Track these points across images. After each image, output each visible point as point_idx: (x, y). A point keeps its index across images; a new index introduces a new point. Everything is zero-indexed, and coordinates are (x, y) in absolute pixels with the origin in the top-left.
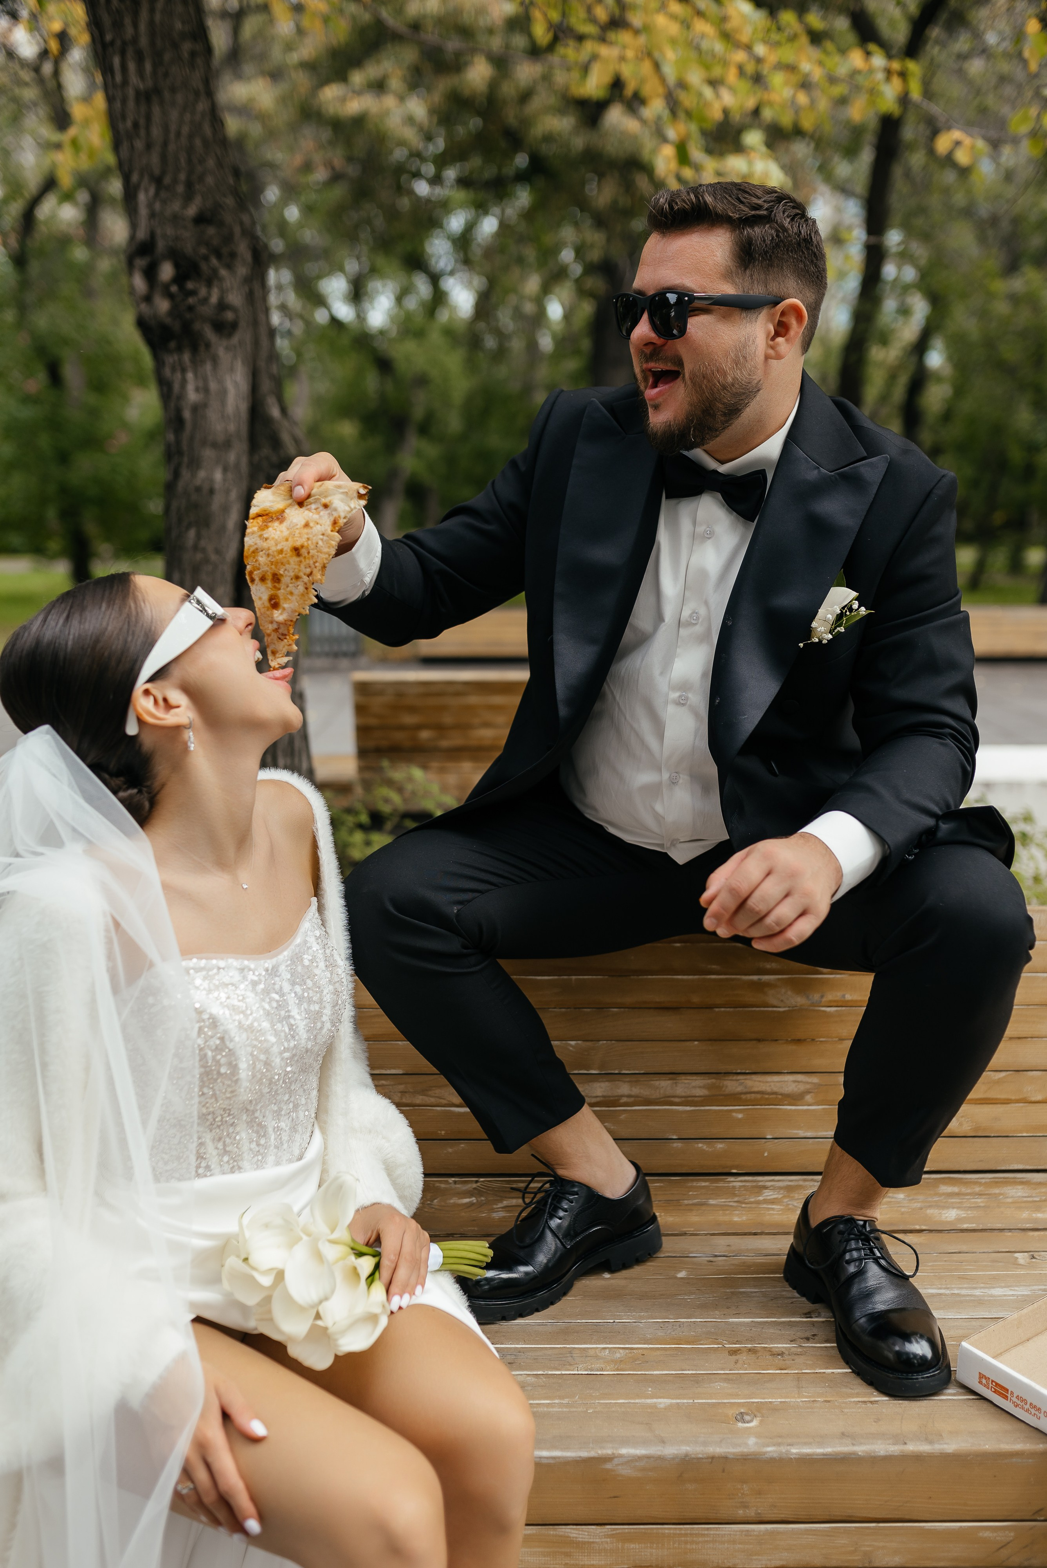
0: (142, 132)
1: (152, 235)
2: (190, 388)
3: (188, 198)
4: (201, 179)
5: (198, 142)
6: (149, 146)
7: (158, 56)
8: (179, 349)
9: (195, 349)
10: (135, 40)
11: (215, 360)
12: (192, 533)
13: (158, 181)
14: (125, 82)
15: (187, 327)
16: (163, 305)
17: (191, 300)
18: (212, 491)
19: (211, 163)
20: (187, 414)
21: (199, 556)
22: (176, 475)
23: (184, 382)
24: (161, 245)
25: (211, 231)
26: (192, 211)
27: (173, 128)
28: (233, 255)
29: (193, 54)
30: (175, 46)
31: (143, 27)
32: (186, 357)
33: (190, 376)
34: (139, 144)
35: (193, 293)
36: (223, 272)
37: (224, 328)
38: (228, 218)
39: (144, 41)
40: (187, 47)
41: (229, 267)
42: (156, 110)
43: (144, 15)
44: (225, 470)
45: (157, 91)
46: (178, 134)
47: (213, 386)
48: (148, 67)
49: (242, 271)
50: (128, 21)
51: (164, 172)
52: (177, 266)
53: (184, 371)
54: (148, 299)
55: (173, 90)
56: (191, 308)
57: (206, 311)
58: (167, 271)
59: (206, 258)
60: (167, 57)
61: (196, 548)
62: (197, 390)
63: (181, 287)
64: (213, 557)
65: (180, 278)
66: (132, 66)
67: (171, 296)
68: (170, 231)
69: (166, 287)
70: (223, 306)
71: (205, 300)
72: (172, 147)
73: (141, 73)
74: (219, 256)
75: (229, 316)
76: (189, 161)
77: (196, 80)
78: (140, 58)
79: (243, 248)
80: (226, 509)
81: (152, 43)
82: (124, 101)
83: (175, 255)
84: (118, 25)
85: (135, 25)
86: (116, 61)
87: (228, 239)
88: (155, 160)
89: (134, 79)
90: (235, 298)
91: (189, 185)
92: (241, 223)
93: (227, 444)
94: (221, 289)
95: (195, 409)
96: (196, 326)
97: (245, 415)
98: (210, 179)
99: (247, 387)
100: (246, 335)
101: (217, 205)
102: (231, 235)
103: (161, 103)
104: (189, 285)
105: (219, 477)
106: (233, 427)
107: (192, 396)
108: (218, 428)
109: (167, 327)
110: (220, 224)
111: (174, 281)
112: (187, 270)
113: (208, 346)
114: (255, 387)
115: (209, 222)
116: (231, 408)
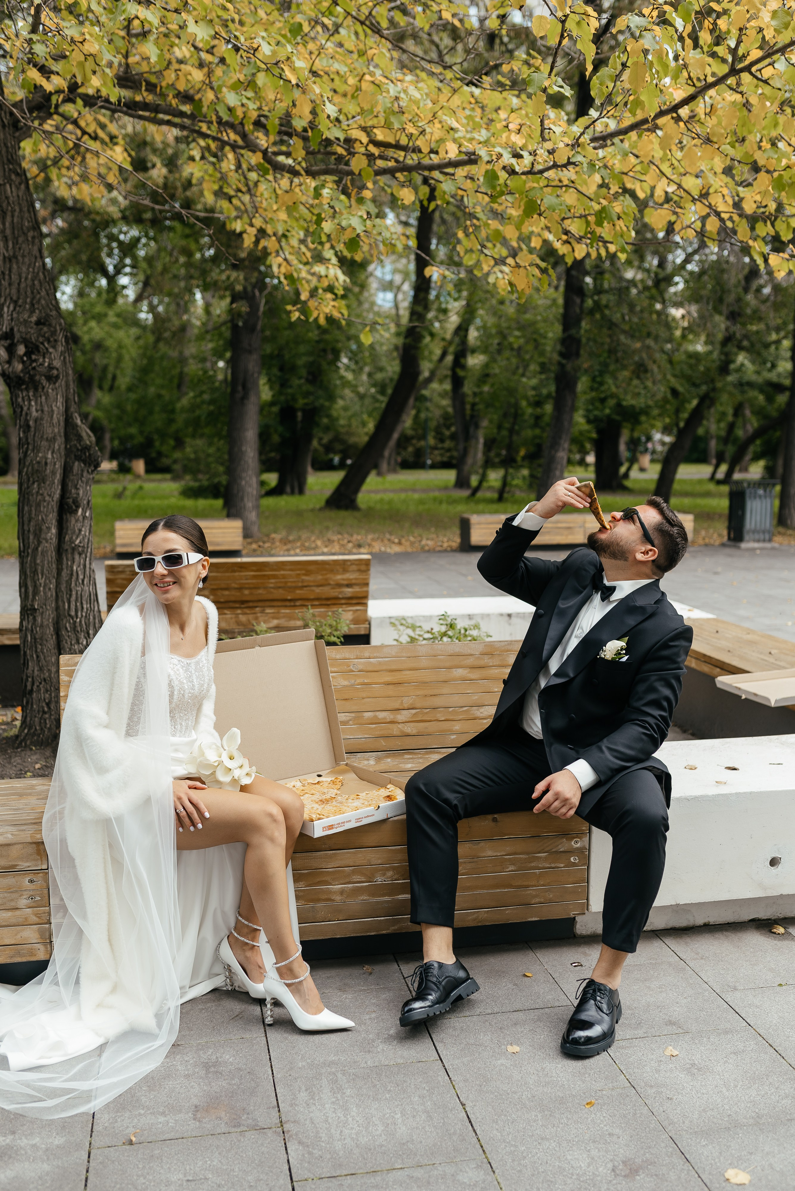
0: (7, 277)
1: (12, 329)
2: (34, 409)
3: (32, 312)
4: (39, 301)
5: (36, 282)
6: (10, 284)
7: (15, 239)
8: (27, 389)
9: (36, 389)
11: (47, 395)
12: (35, 486)
13: (16, 302)
15: (32, 378)
16: (19, 367)
17: (34, 364)
18: (46, 464)
19: (43, 293)
20: (31, 423)
21: (39, 497)
22: (26, 454)
23: (30, 404)
24: (17, 336)
25: (45, 329)
26: (34, 319)
27: (24, 275)
28: (56, 341)
29: (33, 238)
30: (24, 234)
31: (7, 224)
32: (31, 394)
33: (33, 403)
34: (5, 283)
35: (35, 361)
36: (51, 350)
37: (52, 379)
38: (54, 322)
39: (8, 232)
40: (31, 234)
41: (54, 347)
42: (15, 266)
43: (8, 219)
44: (53, 453)
45: (15, 257)
46: (26, 279)
47: (46, 409)
48: (10, 245)
49: (60, 348)
51: (19, 298)
52: (26, 347)
53: (30, 400)
54: (9, 362)
55: (23, 256)
56: (34, 368)
57: (42, 370)
58: (21, 350)
59: (42, 343)
60: (21, 240)
61: (38, 492)
62: (37, 411)
63: (30, 358)
64: (47, 498)
65: (28, 354)
67: (23, 362)
68: (23, 329)
69: (21, 358)
70: (51, 367)
71: (42, 365)
72: (23, 285)
73: (7, 248)
74: (49, 341)
75: (55, 372)
76: (32, 293)
77: (35, 252)
78: (6, 240)
80: (53, 473)
81: (13, 233)
83: (26, 342)
87: (54, 333)
88: (14, 291)
90: (57, 363)
91: (32, 305)
92: (60, 324)
93: (54, 439)
94: (50, 359)
95: (36, 421)
96: (37, 378)
97: (62, 424)
98: (43, 302)
99: (62, 409)
100: (61, 382)
101: (48, 316)
102: (56, 331)
103: (17, 263)
104: (33, 357)
105: (50, 456)
106: (56, 430)
107: (34, 414)
108: (49, 430)
109: (19, 378)
110: (50, 325)
111: (25, 354)
112: (32, 349)
113: (43, 388)
114: (67, 409)
115: (44, 324)
116: (55, 421)
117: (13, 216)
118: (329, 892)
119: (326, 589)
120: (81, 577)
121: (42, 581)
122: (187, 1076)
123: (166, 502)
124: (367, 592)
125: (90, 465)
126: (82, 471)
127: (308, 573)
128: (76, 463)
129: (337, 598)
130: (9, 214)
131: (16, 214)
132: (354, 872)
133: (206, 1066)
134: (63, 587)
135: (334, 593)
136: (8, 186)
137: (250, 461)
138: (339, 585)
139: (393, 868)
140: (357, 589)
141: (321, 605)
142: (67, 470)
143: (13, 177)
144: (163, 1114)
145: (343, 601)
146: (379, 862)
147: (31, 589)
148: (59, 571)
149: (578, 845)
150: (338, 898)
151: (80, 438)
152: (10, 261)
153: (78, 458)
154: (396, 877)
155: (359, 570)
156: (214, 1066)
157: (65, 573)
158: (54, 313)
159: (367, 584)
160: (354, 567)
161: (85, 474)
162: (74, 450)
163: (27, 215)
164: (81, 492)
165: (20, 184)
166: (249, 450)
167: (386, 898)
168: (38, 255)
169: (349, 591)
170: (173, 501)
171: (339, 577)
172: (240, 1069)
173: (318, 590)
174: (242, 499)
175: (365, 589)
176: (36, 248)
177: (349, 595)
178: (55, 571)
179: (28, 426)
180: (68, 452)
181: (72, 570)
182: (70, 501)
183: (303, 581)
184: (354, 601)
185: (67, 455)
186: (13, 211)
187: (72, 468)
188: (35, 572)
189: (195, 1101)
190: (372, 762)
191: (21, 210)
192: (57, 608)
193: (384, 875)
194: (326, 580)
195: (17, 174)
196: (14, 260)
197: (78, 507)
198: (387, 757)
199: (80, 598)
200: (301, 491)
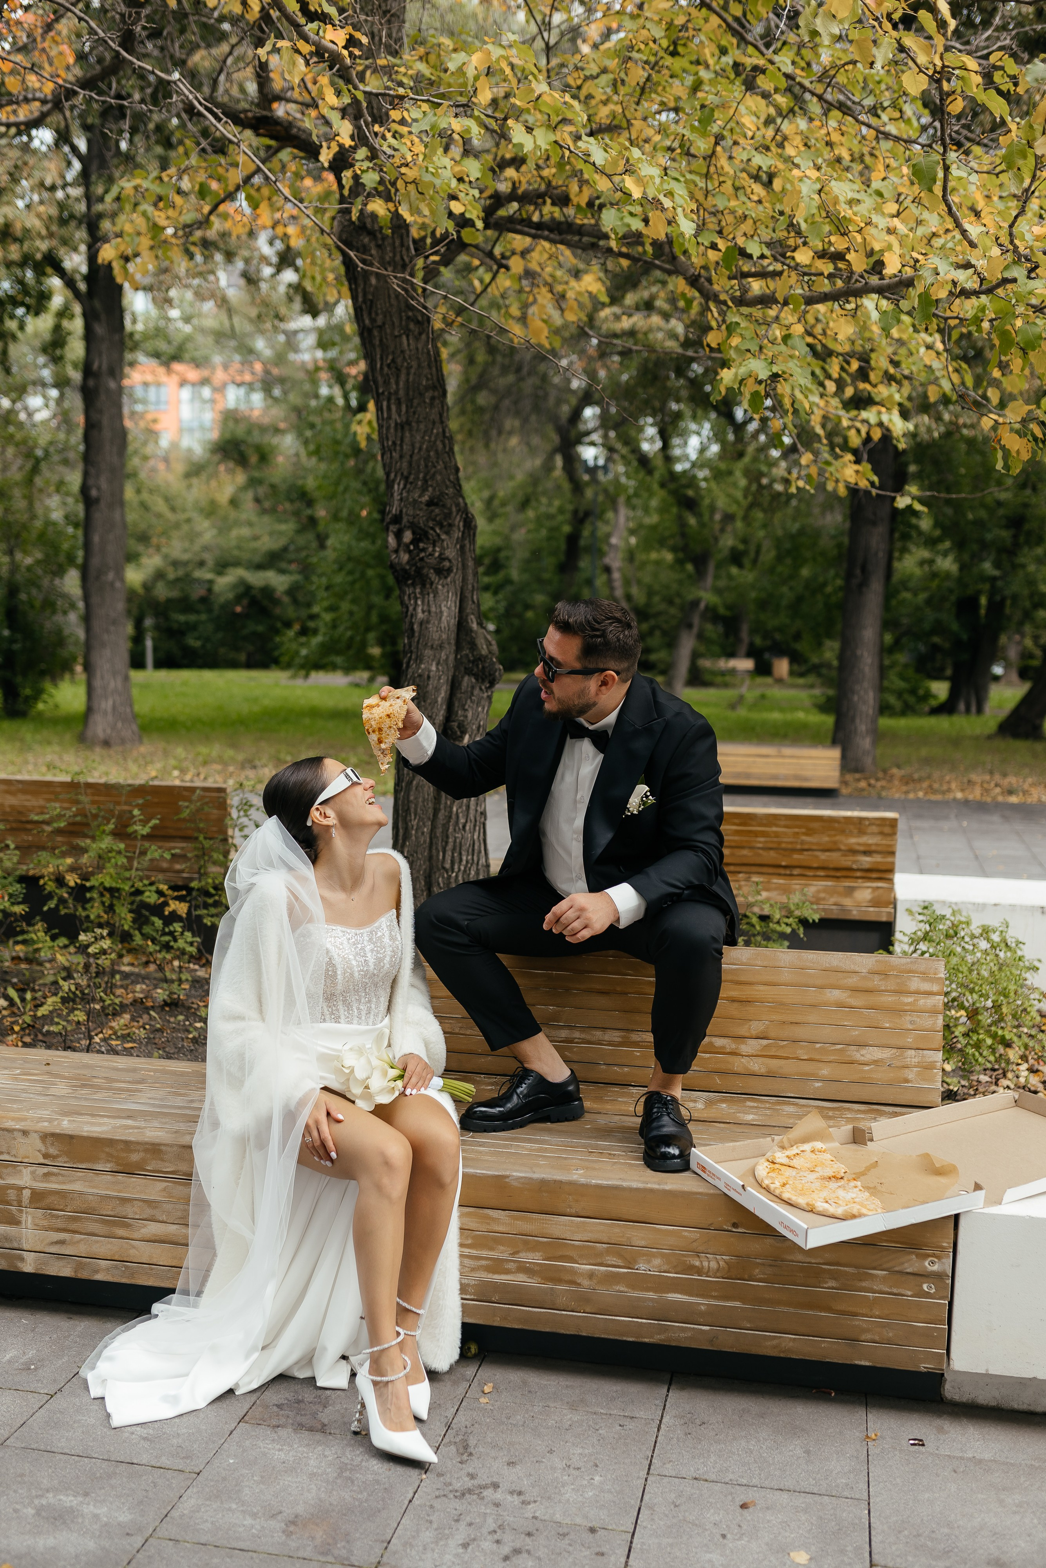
0: (398, 448)
1: (401, 512)
2: (419, 609)
3: (424, 489)
4: (433, 477)
5: (433, 453)
6: (401, 457)
7: (410, 401)
8: (413, 585)
9: (423, 586)
10: (397, 392)
11: (436, 592)
13: (406, 478)
14: (389, 417)
15: (419, 571)
16: (405, 557)
17: (422, 555)
19: (440, 466)
20: (416, 627)
23: (416, 604)
24: (405, 520)
25: (437, 511)
26: (426, 498)
27: (417, 445)
29: (433, 398)
30: (421, 395)
31: (401, 384)
32: (418, 590)
33: (420, 602)
34: (395, 455)
35: (424, 550)
36: (443, 537)
37: (442, 572)
38: (449, 502)
39: (401, 393)
40: (429, 395)
41: (447, 533)
42: (407, 434)
43: (403, 377)
45: (408, 423)
46: (420, 449)
47: (433, 609)
49: (457, 534)
50: (393, 381)
52: (414, 533)
53: (416, 599)
54: (396, 551)
55: (418, 422)
56: (422, 559)
57: (432, 561)
58: (408, 536)
59: (433, 528)
60: (416, 402)
62: (424, 611)
63: (417, 547)
65: (415, 541)
66: (393, 408)
67: (410, 552)
68: (412, 511)
69: (407, 546)
70: (442, 558)
71: (431, 555)
72: (415, 458)
73: (399, 413)
74: (441, 526)
75: (448, 564)
76: (427, 466)
77: (434, 415)
78: (399, 403)
79: (458, 522)
80: (437, 689)
81: (407, 394)
82: (388, 428)
83: (413, 526)
84: (387, 383)
85: (397, 384)
86: (385, 404)
87: (448, 515)
88: (405, 465)
89: (394, 415)
90: (451, 553)
91: (425, 481)
92: (458, 505)
93: (441, 647)
94: (443, 548)
95: (421, 624)
96: (425, 571)
97: (454, 628)
98: (439, 477)
99: (455, 610)
100: (456, 576)
101: (442, 494)
102: (450, 513)
103: (410, 430)
104: (421, 545)
105: (434, 668)
106: (444, 636)
107: (420, 615)
108: (436, 636)
109: (405, 571)
110: (444, 506)
111: (412, 542)
112: (420, 536)
113: (432, 583)
114: (461, 609)
115: (436, 505)
116: (444, 624)
117: (408, 374)
118: (573, 1271)
119: (835, 855)
120: (462, 821)
121: (415, 823)
122: (312, 1475)
123: (789, 717)
124: (893, 864)
125: (483, 681)
126: (473, 687)
127: (810, 832)
128: (466, 678)
129: (850, 869)
130: (404, 371)
131: (413, 371)
132: (608, 1251)
133: (343, 1468)
134: (439, 832)
135: (847, 861)
136: (404, 338)
137: (867, 669)
138: (853, 852)
139: (663, 1256)
140: (877, 858)
141: (827, 877)
142: (454, 686)
143: (412, 326)
144: (254, 1516)
145: (858, 874)
146: (643, 1243)
147: (401, 832)
148: (436, 811)
149: (935, 1268)
150: (586, 1283)
151: (473, 646)
152: (402, 428)
153: (469, 672)
154: (665, 1267)
155: (881, 833)
156: (351, 1470)
157: (442, 815)
158: (451, 491)
159: (893, 853)
160: (874, 829)
161: (476, 692)
162: (465, 660)
163: (426, 371)
164: (470, 714)
165: (420, 334)
166: (866, 654)
167: (651, 1295)
168: (437, 419)
169: (866, 861)
170: (801, 715)
171: (853, 840)
172: (378, 1482)
173: (823, 856)
174: (853, 720)
175: (889, 859)
176: (435, 411)
177: (867, 866)
178: (431, 812)
179: (412, 630)
180: (458, 663)
181: (451, 812)
182: (455, 725)
183: (802, 843)
184: (874, 875)
185: (456, 668)
186: (409, 368)
187: (460, 684)
188: (407, 811)
189: (300, 1509)
190: (700, 1106)
191: (419, 366)
192: (430, 858)
193: (649, 1262)
194: (835, 843)
195: (418, 322)
196: (407, 428)
197: (464, 733)
198: (722, 1101)
199: (458, 848)
200: (980, 710)
